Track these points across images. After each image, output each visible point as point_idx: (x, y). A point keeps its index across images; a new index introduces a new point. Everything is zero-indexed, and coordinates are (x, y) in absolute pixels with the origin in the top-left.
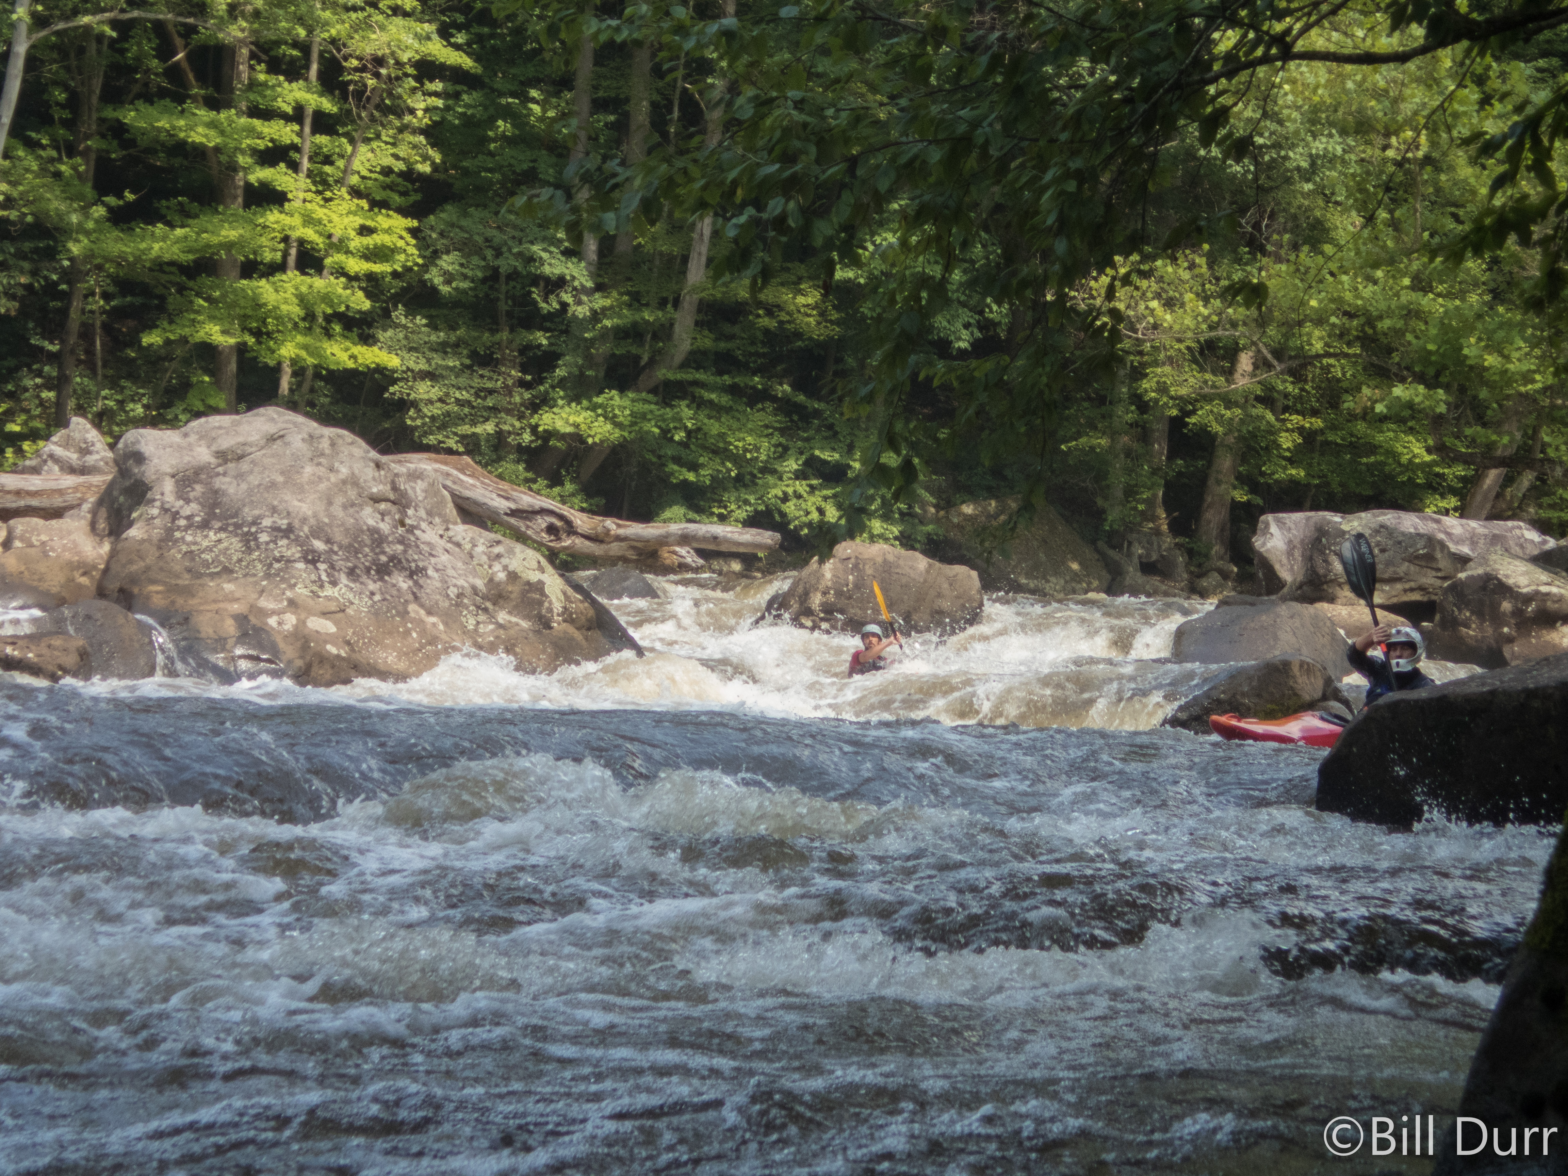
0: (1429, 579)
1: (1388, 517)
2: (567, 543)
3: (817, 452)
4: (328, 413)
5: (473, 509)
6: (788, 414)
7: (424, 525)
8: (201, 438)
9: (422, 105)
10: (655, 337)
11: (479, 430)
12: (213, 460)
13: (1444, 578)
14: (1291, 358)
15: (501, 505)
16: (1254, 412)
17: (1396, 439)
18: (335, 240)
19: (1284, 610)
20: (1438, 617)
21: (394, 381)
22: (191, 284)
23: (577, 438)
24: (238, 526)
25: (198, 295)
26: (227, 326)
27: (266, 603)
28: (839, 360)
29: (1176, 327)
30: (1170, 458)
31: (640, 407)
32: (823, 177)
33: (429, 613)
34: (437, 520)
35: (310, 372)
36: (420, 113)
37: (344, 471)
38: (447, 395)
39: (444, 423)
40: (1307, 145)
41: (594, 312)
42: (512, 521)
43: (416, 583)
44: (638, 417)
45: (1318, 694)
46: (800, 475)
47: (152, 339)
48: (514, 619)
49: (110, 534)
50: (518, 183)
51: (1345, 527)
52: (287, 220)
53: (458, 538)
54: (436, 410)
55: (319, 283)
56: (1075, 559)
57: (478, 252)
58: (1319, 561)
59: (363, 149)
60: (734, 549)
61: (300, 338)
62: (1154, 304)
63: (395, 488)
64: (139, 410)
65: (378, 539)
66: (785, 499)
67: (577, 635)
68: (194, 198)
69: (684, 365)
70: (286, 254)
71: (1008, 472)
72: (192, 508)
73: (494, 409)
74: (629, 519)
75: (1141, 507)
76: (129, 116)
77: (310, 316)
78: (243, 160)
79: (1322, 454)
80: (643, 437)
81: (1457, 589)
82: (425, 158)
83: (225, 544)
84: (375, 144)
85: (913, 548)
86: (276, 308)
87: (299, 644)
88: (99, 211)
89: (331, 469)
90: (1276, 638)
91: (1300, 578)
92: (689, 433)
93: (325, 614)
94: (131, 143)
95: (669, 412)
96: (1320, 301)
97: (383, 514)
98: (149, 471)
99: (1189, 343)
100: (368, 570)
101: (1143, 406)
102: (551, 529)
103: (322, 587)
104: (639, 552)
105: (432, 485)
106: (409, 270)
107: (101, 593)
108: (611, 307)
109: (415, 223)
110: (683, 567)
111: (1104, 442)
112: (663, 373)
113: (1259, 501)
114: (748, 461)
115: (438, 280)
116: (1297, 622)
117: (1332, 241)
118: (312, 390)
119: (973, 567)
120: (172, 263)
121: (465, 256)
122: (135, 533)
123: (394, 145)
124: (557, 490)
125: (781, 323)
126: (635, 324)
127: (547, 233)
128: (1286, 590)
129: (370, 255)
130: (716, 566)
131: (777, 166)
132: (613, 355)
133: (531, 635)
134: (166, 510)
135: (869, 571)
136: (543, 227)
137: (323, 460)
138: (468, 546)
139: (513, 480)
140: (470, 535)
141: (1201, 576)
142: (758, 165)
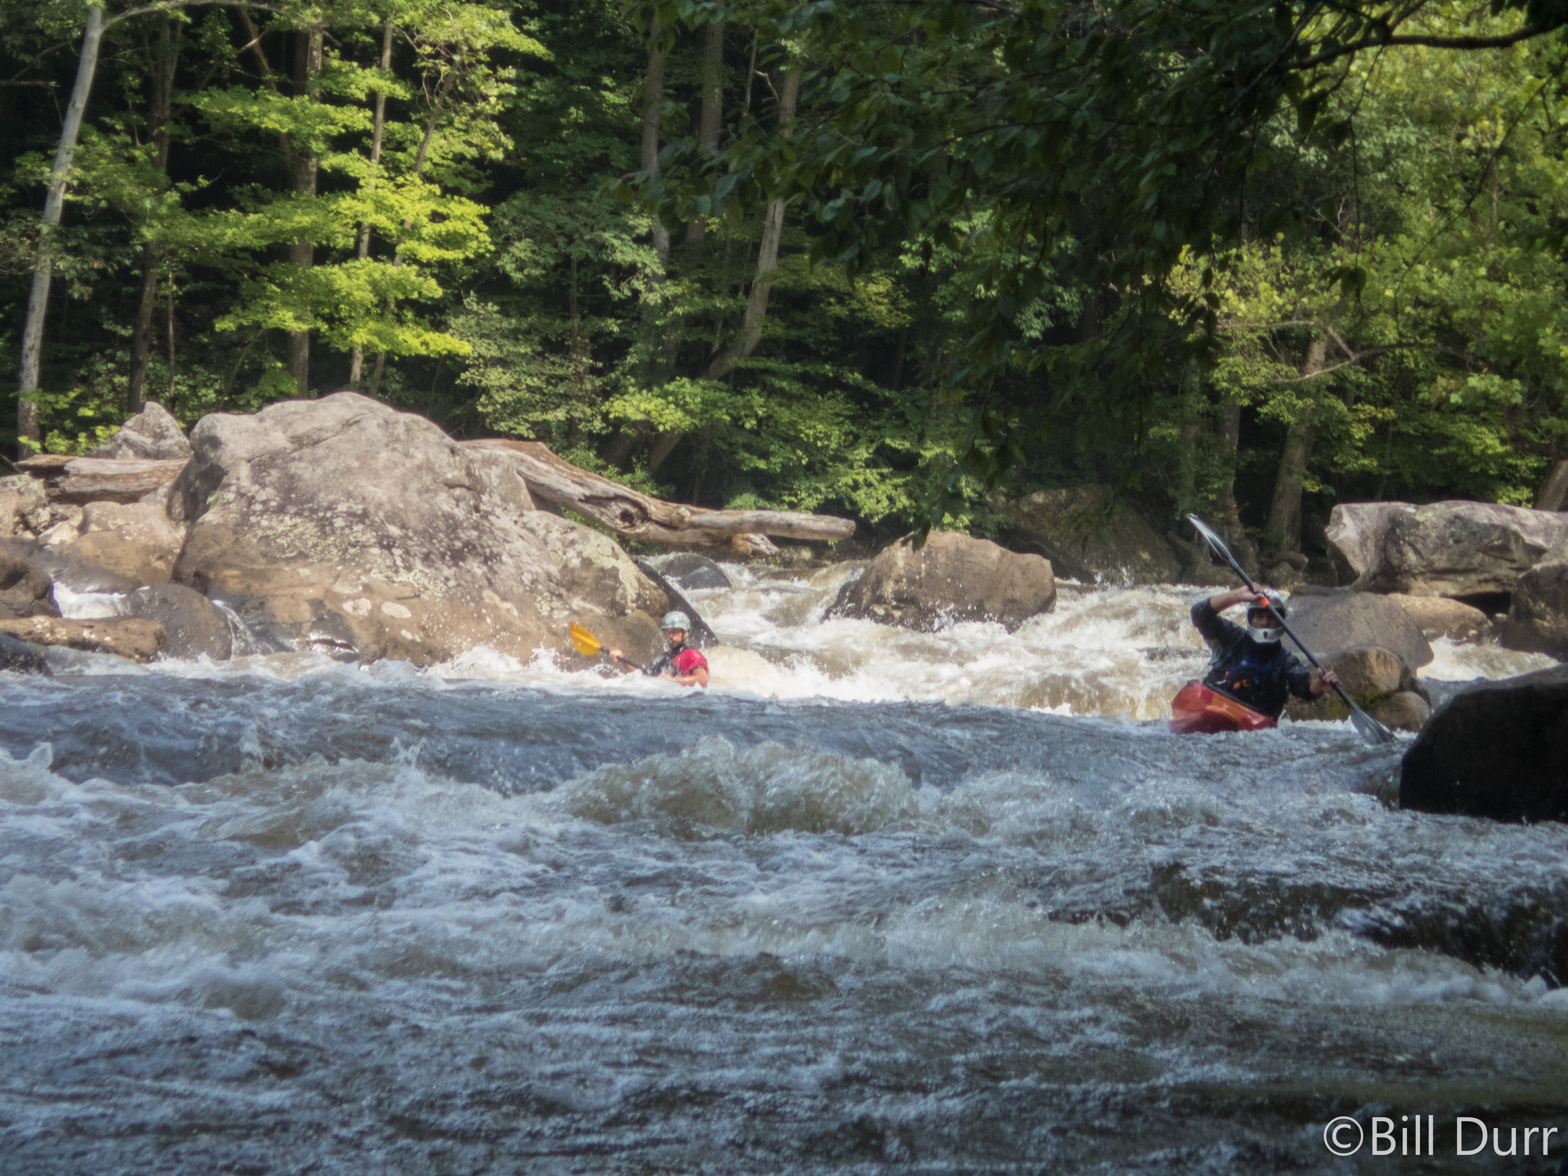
0: (1503, 570)
1: (1462, 508)
2: (641, 529)
3: (888, 441)
4: (399, 399)
5: (547, 495)
6: (859, 402)
7: (498, 511)
8: (277, 423)
9: (495, 92)
10: (726, 324)
11: (549, 416)
12: (289, 445)
13: (1519, 570)
14: (1363, 348)
15: (575, 491)
16: (1326, 402)
17: (1470, 430)
18: (407, 226)
19: (1357, 600)
20: (1512, 609)
21: (466, 368)
22: (263, 270)
23: (648, 425)
24: (313, 511)
25: (271, 280)
26: (300, 312)
27: (340, 588)
28: (910, 348)
29: (1251, 316)
30: (1242, 447)
31: (712, 395)
32: (920, 160)
33: (504, 599)
34: (511, 506)
35: (382, 359)
36: (493, 100)
37: (419, 457)
38: (519, 381)
39: (515, 409)
40: (1381, 134)
41: (666, 300)
42: (587, 507)
43: (491, 569)
44: (709, 405)
45: (1395, 685)
46: (870, 464)
47: (225, 325)
48: (588, 606)
49: (187, 518)
50: (590, 171)
51: (1419, 518)
52: (359, 207)
53: (532, 524)
54: (507, 396)
55: (392, 269)
56: (1145, 548)
57: (551, 239)
58: (1393, 551)
59: (435, 136)
60: (809, 537)
61: (372, 325)
62: (1229, 293)
63: (469, 474)
64: (212, 395)
65: (453, 525)
66: (856, 487)
68: (266, 185)
69: (755, 354)
70: (358, 241)
71: (1078, 462)
72: (268, 493)
73: (566, 397)
74: (699, 505)
75: (1212, 497)
76: (203, 102)
77: (383, 303)
78: (317, 146)
79: (1395, 445)
80: (714, 424)
81: (1532, 580)
82: (498, 145)
83: (300, 529)
84: (447, 131)
85: (982, 536)
86: (349, 294)
87: (373, 630)
88: (173, 197)
89: (407, 455)
90: (1350, 628)
91: (1374, 568)
92: (760, 421)
93: (400, 599)
94: (206, 129)
95: (740, 400)
96: (1396, 291)
97: (458, 500)
98: (225, 457)
99: (1261, 333)
100: (443, 555)
101: (1213, 394)
102: (626, 516)
103: (397, 572)
104: (714, 538)
105: (507, 471)
106: (481, 256)
107: (177, 577)
108: (683, 295)
109: (487, 210)
110: (757, 555)
111: (1174, 432)
112: (734, 361)
113: (1332, 491)
114: (819, 449)
115: (510, 267)
116: (1371, 613)
117: (1406, 231)
118: (384, 376)
119: (1045, 556)
120: (245, 249)
121: (539, 243)
122: (211, 517)
123: (466, 131)
124: (627, 477)
125: (852, 311)
126: (706, 312)
127: (619, 220)
128: (1359, 580)
129: (443, 242)
130: (786, 554)
131: (874, 149)
132: (684, 342)
133: (605, 622)
134: (242, 495)
135: (942, 559)
136: (615, 213)
137: (398, 446)
138: (542, 533)
139: (585, 465)
140: (544, 521)
141: (1273, 566)
142: (854, 148)
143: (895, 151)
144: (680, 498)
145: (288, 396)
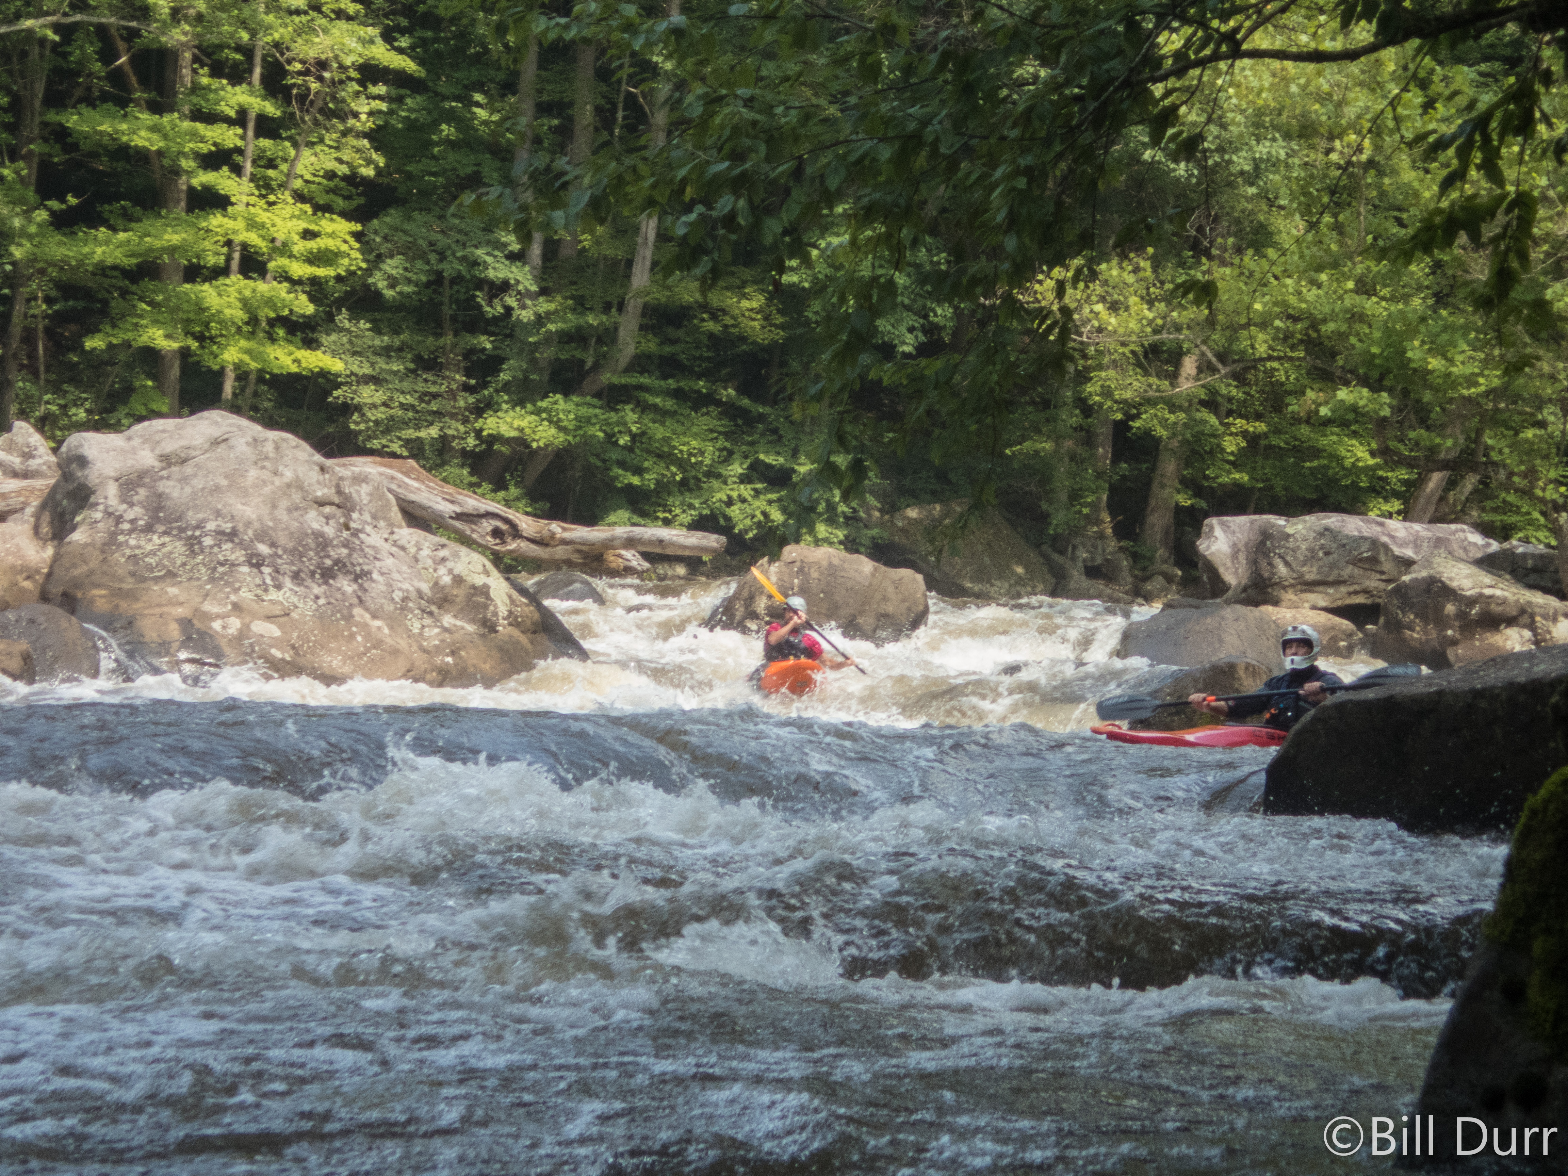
0: (1373, 582)
1: (1332, 520)
2: (512, 546)
3: (762, 456)
4: (271, 417)
5: (419, 513)
6: (733, 418)
7: (368, 529)
8: (144, 442)
9: (366, 109)
10: (600, 341)
11: (422, 434)
12: (157, 464)
13: (1388, 581)
14: (1234, 361)
15: (446, 508)
16: (1198, 415)
17: (1340, 443)
18: (278, 244)
19: (1228, 613)
20: (1382, 620)
21: (338, 386)
22: (134, 288)
23: (521, 442)
24: (182, 530)
25: (141, 299)
26: (170, 330)
27: (209, 607)
28: (784, 364)
29: (1121, 330)
30: (1115, 461)
31: (585, 411)
32: (773, 175)
33: (375, 617)
34: (382, 524)
35: (253, 377)
36: (363, 117)
37: (289, 475)
38: (391, 399)
39: (388, 427)
40: (1251, 149)
41: (538, 316)
42: (458, 524)
43: (361, 586)
44: (583, 421)
46: (744, 479)
47: (94, 343)
48: (459, 623)
49: (54, 538)
50: (462, 188)
51: (1290, 530)
52: (230, 224)
53: (403, 542)
54: (380, 414)
55: (263, 287)
56: (1020, 562)
57: (423, 256)
58: (1263, 564)
59: (306, 153)
60: (679, 553)
61: (243, 343)
62: (1099, 307)
63: (339, 492)
64: (82, 414)
65: (323, 543)
66: (730, 502)
67: (524, 639)
68: (136, 203)
69: (628, 370)
70: (229, 259)
71: (952, 477)
72: (136, 512)
73: (439, 414)
75: (1085, 511)
76: (72, 120)
77: (253, 321)
78: (186, 164)
79: (1266, 458)
80: (587, 441)
81: (1401, 592)
82: (369, 162)
83: (169, 548)
84: (318, 148)
85: (857, 551)
86: (219, 312)
87: (242, 648)
88: (42, 215)
89: (276, 473)
90: (1221, 641)
91: (1244, 581)
92: (634, 437)
93: (269, 618)
94: (75, 147)
95: (613, 417)
96: (1265, 304)
97: (327, 518)
98: (92, 475)
99: (1132, 347)
100: (313, 573)
101: (1086, 408)
102: (496, 533)
103: (266, 590)
104: (585, 555)
105: (377, 488)
106: (352, 274)
107: (44, 597)
108: (556, 312)
109: (359, 227)
110: (629, 571)
111: (1048, 446)
112: (607, 377)
113: (1203, 504)
114: (693, 466)
115: (382, 285)
116: (1242, 625)
117: (1276, 245)
118: (256, 394)
119: (918, 570)
120: (115, 267)
121: (411, 260)
122: (78, 536)
123: (337, 148)
124: (501, 494)
125: (726, 327)
126: (579, 328)
127: (491, 237)
128: (1230, 593)
129: (314, 259)
130: (661, 570)
131: (727, 164)
132: (558, 360)
133: (477, 639)
134: (111, 514)
135: (815, 574)
136: (488, 230)
137: (267, 464)
138: (413, 550)
139: (458, 484)
140: (415, 538)
141: (1145, 579)
142: (708, 163)
143: (747, 166)
144: (552, 515)
145: (159, 415)
